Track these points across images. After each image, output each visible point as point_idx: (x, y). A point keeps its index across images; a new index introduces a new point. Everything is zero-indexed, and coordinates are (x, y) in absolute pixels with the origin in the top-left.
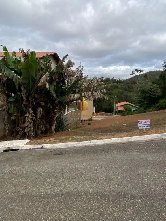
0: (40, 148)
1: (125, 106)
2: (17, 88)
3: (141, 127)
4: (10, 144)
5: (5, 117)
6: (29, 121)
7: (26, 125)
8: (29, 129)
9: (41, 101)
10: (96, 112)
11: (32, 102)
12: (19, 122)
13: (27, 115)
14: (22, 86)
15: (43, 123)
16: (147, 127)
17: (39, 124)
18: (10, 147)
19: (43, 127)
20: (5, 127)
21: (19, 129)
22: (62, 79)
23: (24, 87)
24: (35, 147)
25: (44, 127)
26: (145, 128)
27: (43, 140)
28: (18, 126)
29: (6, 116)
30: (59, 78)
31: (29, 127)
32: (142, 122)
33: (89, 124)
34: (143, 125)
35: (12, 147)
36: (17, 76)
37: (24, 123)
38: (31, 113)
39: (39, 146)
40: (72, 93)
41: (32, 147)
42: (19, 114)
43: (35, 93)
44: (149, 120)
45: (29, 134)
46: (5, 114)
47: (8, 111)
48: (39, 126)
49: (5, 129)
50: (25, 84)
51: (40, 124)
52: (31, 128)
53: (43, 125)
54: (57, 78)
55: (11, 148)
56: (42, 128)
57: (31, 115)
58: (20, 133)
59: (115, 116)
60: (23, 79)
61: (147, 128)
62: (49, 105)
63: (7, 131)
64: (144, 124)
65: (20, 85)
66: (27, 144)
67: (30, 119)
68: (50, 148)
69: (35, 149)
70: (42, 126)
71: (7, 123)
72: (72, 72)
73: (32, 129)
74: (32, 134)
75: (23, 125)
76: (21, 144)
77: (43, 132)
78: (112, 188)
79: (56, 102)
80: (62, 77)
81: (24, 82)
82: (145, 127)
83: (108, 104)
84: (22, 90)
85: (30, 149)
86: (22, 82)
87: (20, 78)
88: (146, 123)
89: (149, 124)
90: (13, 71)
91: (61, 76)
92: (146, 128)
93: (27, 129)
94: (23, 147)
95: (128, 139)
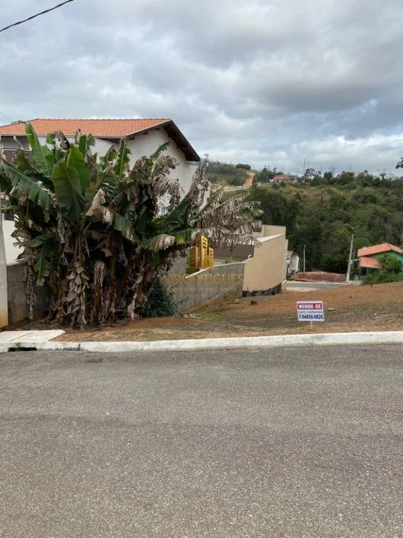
0: (74, 349)
1: (382, 256)
2: (47, 219)
3: (304, 317)
4: (25, 337)
5: (27, 278)
6: (75, 290)
7: (69, 300)
8: (76, 309)
9: (104, 246)
10: (301, 269)
11: (84, 250)
12: (57, 291)
13: (71, 277)
14: (59, 215)
15: (112, 295)
16: (316, 317)
17: (102, 298)
18: (20, 344)
19: (110, 304)
20: (28, 302)
21: (56, 306)
22: (146, 199)
23: (63, 217)
24: (67, 347)
25: (113, 304)
26: (311, 320)
27: (89, 334)
28: (56, 300)
29: (29, 277)
30: (141, 196)
31: (77, 303)
32: (306, 306)
33: (253, 303)
34: (308, 314)
35: (23, 343)
36: (47, 192)
37: (67, 293)
38: (79, 273)
39: (74, 345)
40: (172, 229)
41: (60, 345)
42: (58, 275)
43: (89, 229)
44: (321, 302)
45: (76, 319)
46: (28, 273)
47: (32, 268)
48: (102, 304)
49: (28, 305)
50: (63, 210)
51: (105, 298)
52: (80, 305)
53: (111, 301)
54: (136, 195)
55: (22, 346)
56: (109, 307)
57: (81, 277)
58: (58, 316)
59: (351, 282)
60: (60, 199)
61: (317, 320)
62: (123, 256)
63: (31, 309)
64: (311, 310)
65: (53, 212)
66: (54, 339)
67: (78, 286)
68: (94, 351)
69: (65, 349)
70: (107, 302)
71: (32, 293)
72: (165, 183)
73: (83, 307)
74: (83, 318)
75: (64, 299)
76: (44, 339)
77: (112, 317)
78: (108, 414)
79: (138, 250)
80: (147, 194)
81: (61, 205)
82: (311, 317)
83: (338, 249)
84: (59, 222)
85: (57, 349)
86: (57, 206)
87: (54, 197)
88: (315, 308)
89: (322, 310)
90: (40, 182)
91: (144, 192)
92: (314, 320)
93: (73, 308)
94: (44, 343)
95: (244, 341)
